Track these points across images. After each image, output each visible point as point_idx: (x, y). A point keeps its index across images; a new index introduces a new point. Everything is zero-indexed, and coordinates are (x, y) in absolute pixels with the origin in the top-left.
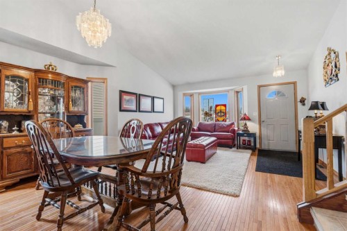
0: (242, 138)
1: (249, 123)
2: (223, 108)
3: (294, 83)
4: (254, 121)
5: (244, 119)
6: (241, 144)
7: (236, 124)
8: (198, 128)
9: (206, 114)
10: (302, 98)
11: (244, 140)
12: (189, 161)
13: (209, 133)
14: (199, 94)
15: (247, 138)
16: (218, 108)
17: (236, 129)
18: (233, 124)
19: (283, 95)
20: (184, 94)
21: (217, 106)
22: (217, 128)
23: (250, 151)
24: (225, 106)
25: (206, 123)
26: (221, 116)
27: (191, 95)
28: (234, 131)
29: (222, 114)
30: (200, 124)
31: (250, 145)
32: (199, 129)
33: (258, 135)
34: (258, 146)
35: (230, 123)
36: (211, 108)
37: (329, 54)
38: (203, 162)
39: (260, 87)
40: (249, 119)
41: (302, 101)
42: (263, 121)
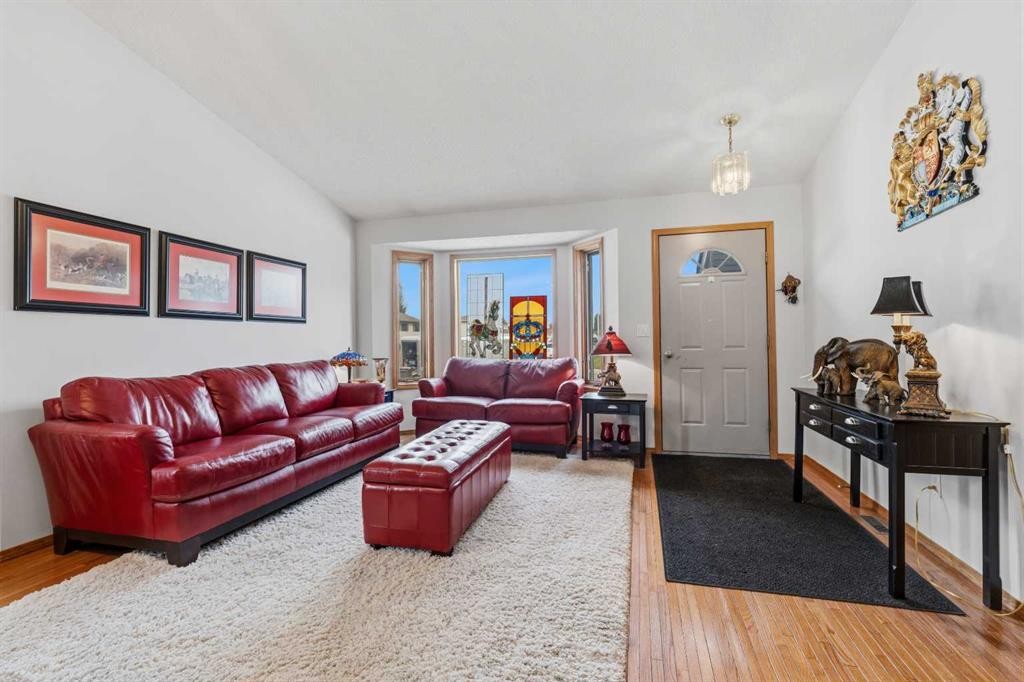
0: (600, 419)
1: (623, 364)
2: (536, 309)
3: (767, 228)
4: (638, 357)
5: (609, 348)
6: (597, 437)
7: (578, 366)
8: (446, 380)
9: (478, 330)
10: (790, 278)
11: (607, 426)
12: (377, 547)
13: (484, 402)
14: (454, 255)
15: (615, 419)
16: (521, 309)
17: (579, 382)
18: (568, 365)
19: (732, 267)
20: (398, 256)
21: (515, 301)
22: (513, 378)
23: (628, 467)
24: (542, 300)
25: (478, 361)
26: (527, 338)
27: (425, 259)
28: (572, 393)
29: (534, 331)
30: (454, 365)
31: (627, 442)
32: (450, 387)
33: (650, 405)
34: (651, 443)
35: (559, 361)
36: (495, 307)
37: (930, 97)
38: (443, 547)
39: (659, 235)
40: (624, 350)
41: (790, 288)
42: (669, 357)
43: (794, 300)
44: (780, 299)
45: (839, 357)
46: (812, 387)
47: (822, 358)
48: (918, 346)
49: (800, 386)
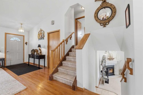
3: (23, 36)
37: (41, 31)
39: (6, 34)
41: (26, 43)
42: (8, 52)
43: (27, 45)
44: (25, 44)
45: (34, 51)
46: (31, 54)
47: (32, 51)
48: (40, 50)
49: (29, 54)
